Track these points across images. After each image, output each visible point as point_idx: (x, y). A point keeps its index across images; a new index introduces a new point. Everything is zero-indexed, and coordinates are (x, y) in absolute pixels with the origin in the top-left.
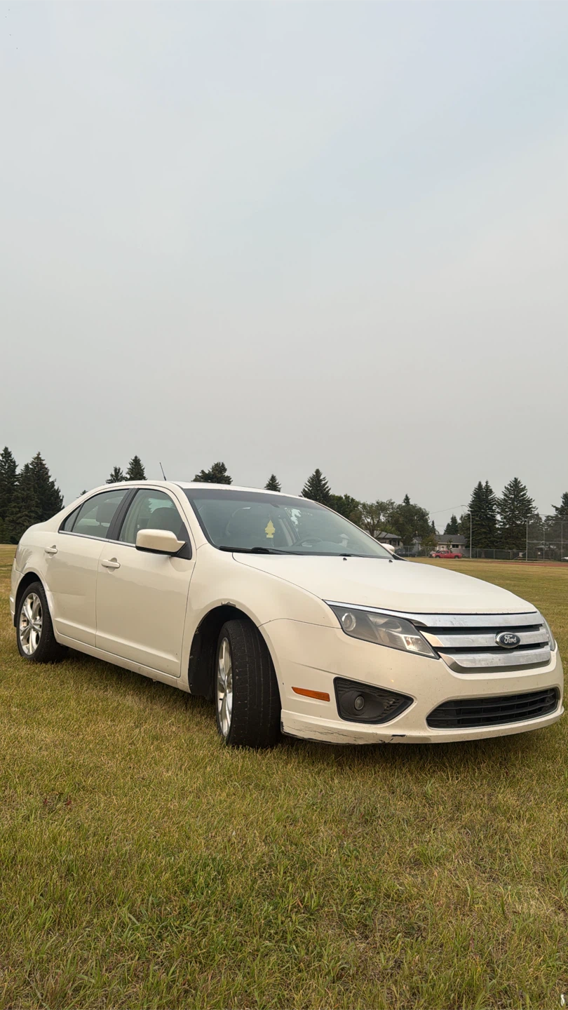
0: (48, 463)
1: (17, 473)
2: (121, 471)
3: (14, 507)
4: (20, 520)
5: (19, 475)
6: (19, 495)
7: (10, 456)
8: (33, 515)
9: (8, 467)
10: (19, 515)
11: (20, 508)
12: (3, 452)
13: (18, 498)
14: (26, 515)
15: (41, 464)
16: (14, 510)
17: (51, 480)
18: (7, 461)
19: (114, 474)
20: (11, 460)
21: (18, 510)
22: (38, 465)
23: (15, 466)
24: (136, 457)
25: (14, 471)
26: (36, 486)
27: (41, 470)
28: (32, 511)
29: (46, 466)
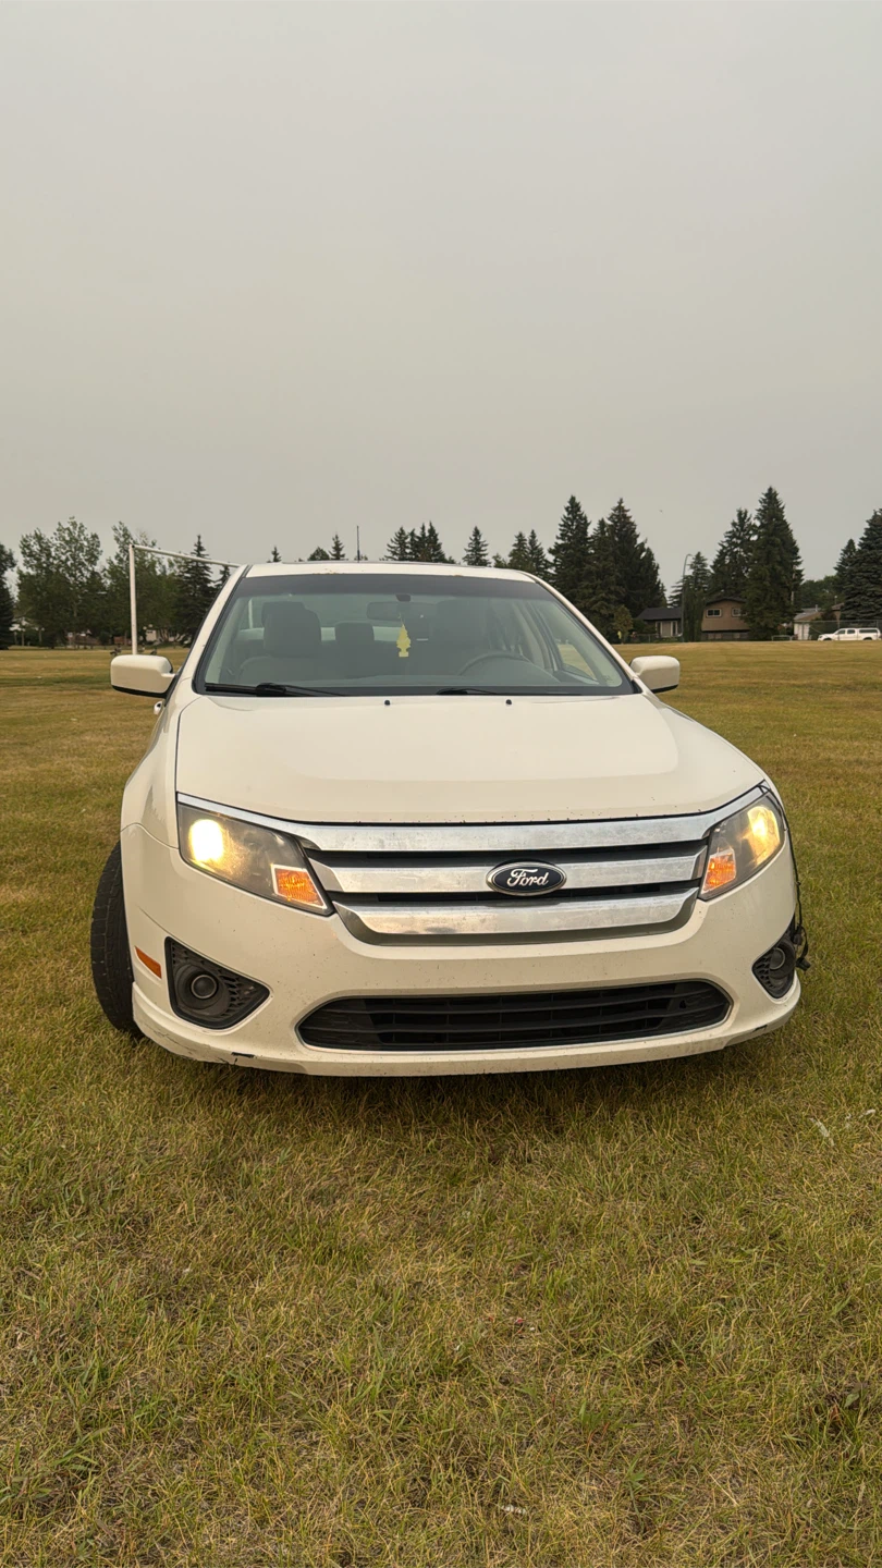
0: (634, 515)
1: (589, 535)
2: (748, 516)
3: (587, 587)
4: (594, 607)
5: (592, 537)
6: (593, 568)
7: (579, 510)
8: (613, 597)
9: (577, 527)
10: (593, 599)
11: (594, 588)
12: (568, 505)
13: (591, 572)
14: (603, 599)
15: (625, 517)
16: (586, 591)
17: (639, 541)
18: (574, 518)
19: (737, 521)
20: (580, 516)
21: (591, 591)
22: (619, 520)
23: (587, 524)
24: (770, 489)
25: (585, 533)
26: (618, 552)
27: (624, 527)
28: (611, 592)
29: (632, 520)
